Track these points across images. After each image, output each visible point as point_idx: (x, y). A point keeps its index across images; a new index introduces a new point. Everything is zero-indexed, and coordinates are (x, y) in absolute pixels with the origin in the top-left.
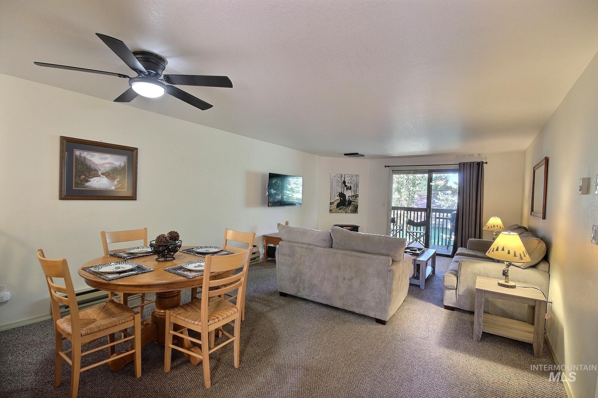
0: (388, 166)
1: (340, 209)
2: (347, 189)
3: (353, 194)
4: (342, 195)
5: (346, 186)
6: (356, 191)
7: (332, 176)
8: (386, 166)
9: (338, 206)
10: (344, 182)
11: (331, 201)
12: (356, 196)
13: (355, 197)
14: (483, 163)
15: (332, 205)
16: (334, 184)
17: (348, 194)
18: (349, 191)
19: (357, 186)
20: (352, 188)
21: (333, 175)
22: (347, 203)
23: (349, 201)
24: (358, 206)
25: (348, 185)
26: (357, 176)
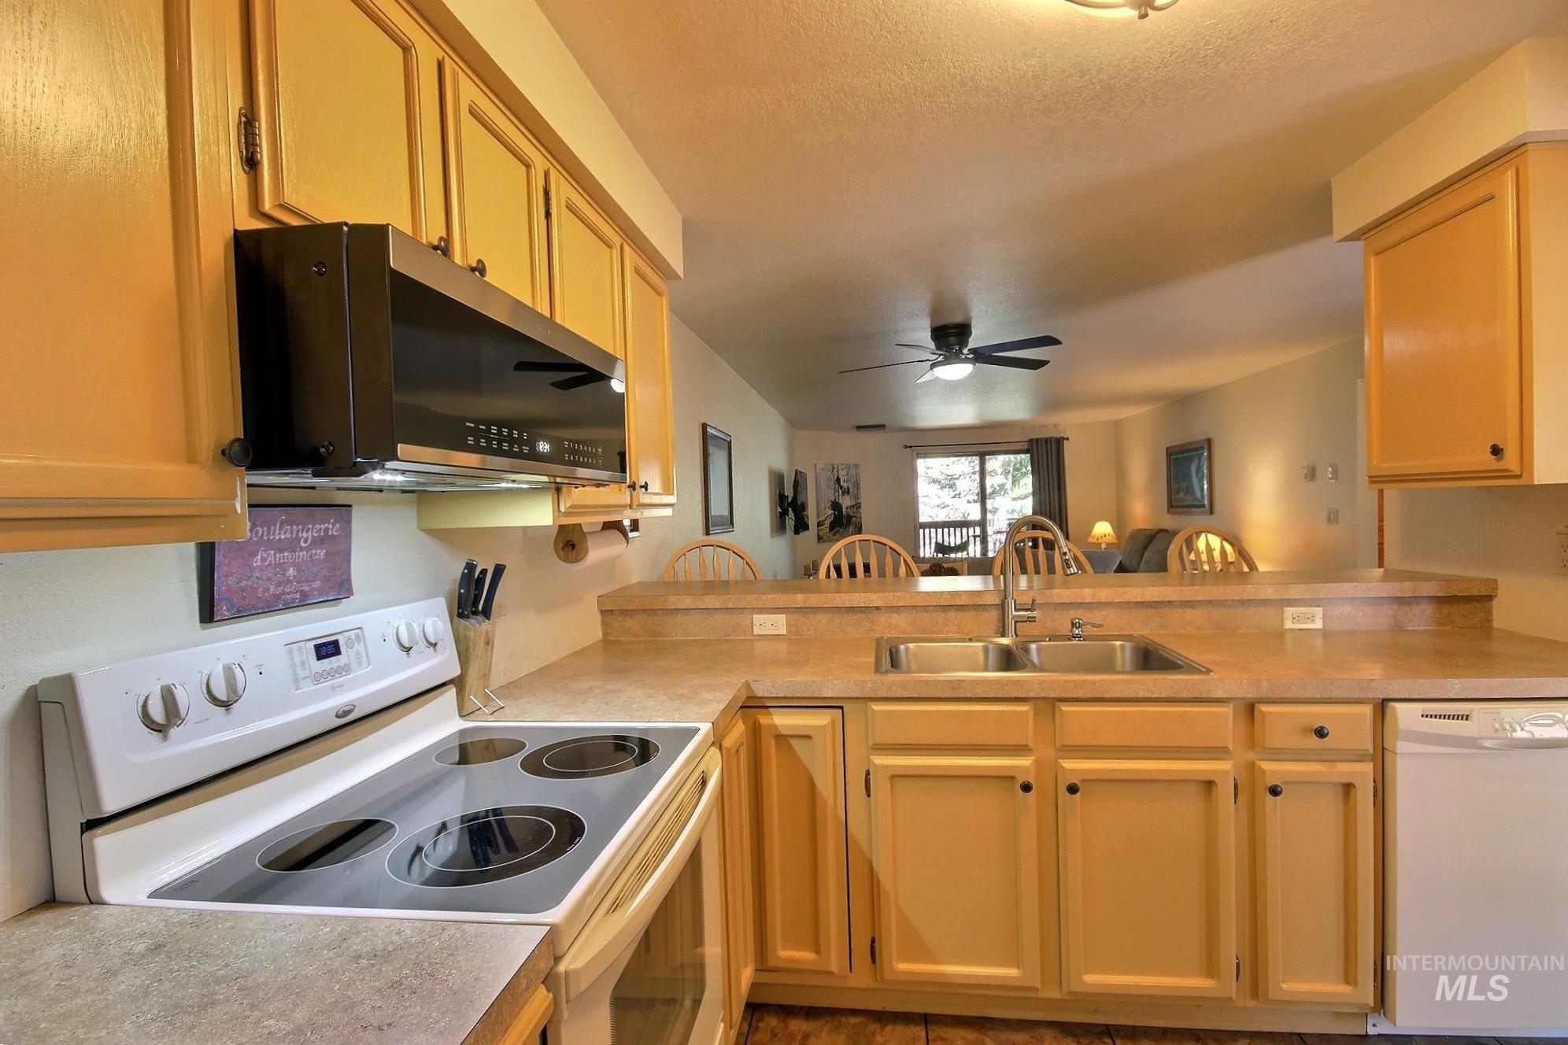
0: (911, 447)
1: (835, 533)
2: (843, 494)
3: (854, 503)
4: (836, 506)
5: (841, 487)
6: (857, 497)
7: (818, 470)
8: (906, 447)
9: (832, 527)
10: (838, 480)
11: (820, 519)
12: (857, 506)
13: (857, 508)
14: (1064, 438)
15: (823, 527)
16: (823, 484)
17: (846, 502)
18: (847, 497)
19: (857, 485)
20: (851, 490)
21: (820, 466)
22: (844, 521)
23: (847, 517)
24: (861, 525)
25: (845, 485)
26: (857, 466)
